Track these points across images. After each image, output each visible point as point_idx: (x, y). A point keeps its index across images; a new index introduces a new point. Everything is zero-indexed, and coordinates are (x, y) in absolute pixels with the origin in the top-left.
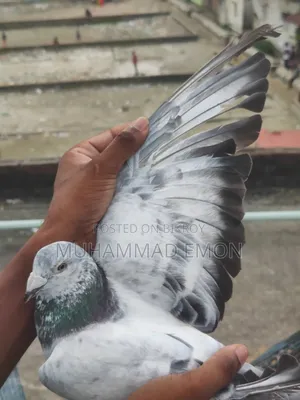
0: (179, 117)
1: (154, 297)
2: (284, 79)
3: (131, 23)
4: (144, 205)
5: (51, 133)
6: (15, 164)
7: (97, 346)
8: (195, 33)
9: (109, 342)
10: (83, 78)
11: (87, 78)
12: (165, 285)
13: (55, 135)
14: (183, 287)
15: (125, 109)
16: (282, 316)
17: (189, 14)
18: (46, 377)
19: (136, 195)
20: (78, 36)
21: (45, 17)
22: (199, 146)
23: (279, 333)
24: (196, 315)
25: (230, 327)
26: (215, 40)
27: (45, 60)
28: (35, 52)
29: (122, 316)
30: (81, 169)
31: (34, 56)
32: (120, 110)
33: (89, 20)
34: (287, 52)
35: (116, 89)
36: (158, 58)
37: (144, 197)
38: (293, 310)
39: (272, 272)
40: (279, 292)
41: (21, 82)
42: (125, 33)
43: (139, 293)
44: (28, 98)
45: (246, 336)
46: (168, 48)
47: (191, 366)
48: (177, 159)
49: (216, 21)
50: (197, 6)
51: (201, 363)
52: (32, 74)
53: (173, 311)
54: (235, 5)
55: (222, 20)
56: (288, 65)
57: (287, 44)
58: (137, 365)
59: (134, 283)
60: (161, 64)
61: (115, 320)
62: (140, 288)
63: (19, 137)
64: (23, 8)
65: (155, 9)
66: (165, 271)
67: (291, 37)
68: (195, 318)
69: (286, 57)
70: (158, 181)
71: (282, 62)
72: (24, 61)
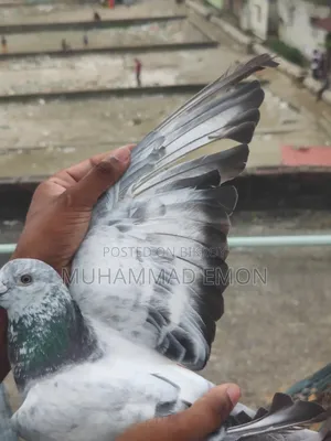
0: (163, 148)
1: (136, 334)
2: (311, 91)
3: (145, 28)
4: (122, 237)
5: (55, 147)
6: (13, 181)
7: (74, 390)
8: (214, 38)
9: (88, 385)
10: (90, 87)
11: (95, 88)
12: (148, 320)
13: (59, 150)
14: (168, 321)
15: (137, 122)
16: (306, 351)
17: (208, 18)
18: (19, 426)
19: (113, 227)
20: (86, 42)
21: (51, 19)
22: (181, 177)
23: (303, 369)
24: (184, 350)
25: (249, 362)
26: (236, 47)
27: (50, 68)
28: (38, 59)
29: (101, 356)
30: (54, 201)
31: (37, 63)
32: (131, 123)
33: (98, 24)
34: (316, 60)
35: (127, 100)
36: (174, 66)
37: (121, 229)
38: (318, 344)
39: (296, 303)
40: (303, 324)
41: (23, 92)
42: (137, 38)
43: (119, 330)
44: (30, 109)
45: (266, 372)
46: (185, 55)
47: (178, 408)
48: (157, 191)
49: (238, 26)
50: (217, 9)
51: (189, 405)
52: (36, 83)
53: (159, 348)
54: (259, 8)
55: (244, 25)
56: (316, 76)
57: (315, 52)
58: (119, 409)
59: (113, 320)
60: (176, 73)
61: (94, 360)
62: (121, 325)
63: (20, 152)
64: (26, 10)
65: (170, 13)
66: (147, 304)
67: (319, 45)
68: (183, 355)
69: (314, 66)
70: (139, 215)
71: (310, 72)
72: (25, 69)
